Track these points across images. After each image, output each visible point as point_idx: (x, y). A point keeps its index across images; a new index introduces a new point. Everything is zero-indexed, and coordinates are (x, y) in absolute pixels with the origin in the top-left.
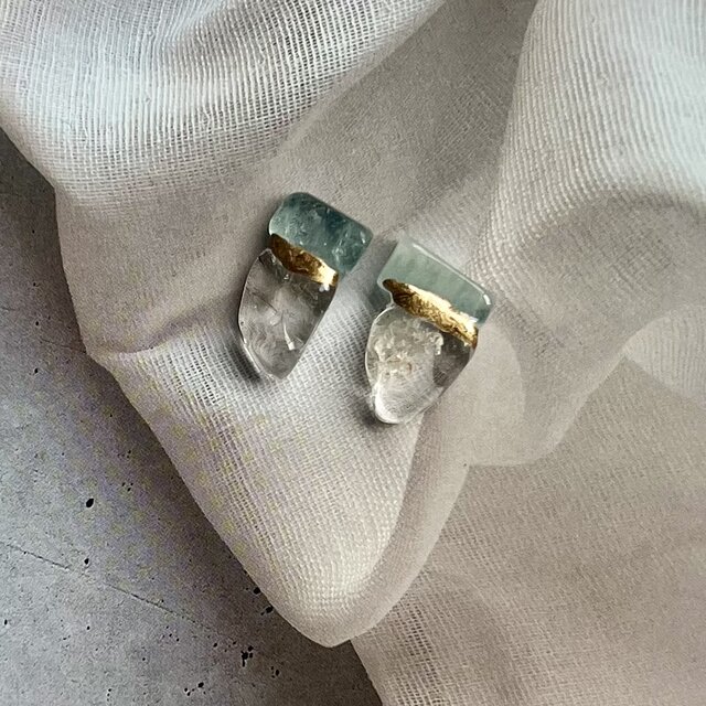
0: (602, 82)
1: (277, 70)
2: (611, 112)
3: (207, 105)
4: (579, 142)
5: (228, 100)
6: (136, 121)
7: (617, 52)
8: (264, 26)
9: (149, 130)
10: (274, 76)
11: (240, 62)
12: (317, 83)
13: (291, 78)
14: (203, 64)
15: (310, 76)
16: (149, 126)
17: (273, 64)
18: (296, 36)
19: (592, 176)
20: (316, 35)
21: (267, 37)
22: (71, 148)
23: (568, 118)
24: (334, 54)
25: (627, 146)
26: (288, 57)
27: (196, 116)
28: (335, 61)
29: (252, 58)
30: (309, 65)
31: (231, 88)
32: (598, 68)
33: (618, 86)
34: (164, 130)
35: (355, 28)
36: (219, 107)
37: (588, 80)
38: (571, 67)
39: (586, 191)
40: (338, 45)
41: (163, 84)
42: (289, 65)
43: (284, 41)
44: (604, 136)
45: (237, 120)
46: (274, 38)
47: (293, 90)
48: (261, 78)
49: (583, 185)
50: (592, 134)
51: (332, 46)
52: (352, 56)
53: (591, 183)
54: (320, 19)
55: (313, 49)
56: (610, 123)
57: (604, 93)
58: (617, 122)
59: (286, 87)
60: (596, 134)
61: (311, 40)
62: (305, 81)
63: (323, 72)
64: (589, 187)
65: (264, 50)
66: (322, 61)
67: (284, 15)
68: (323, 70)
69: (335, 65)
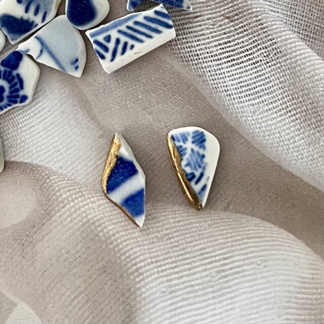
0: (214, 275)
1: (207, 36)
2: (193, 283)
4: (170, 260)
7: (236, 284)
8: (237, 24)
10: (203, 35)
11: (211, 9)
12: (200, 65)
13: (202, 47)
15: (204, 60)
17: (211, 33)
18: (232, 48)
19: (146, 272)
20: (234, 62)
21: (229, 27)
23: (186, 250)
24: (221, 76)
25: (169, 296)
26: (216, 43)
28: (216, 77)
29: (214, 18)
30: (212, 59)
32: (223, 271)
33: (212, 287)
35: (240, 90)
37: (215, 264)
38: (224, 251)
39: (135, 268)
40: (228, 79)
42: (211, 45)
43: (228, 40)
44: (175, 279)
46: (229, 32)
47: (194, 49)
48: (200, 26)
49: (138, 265)
50: (176, 270)
51: (227, 74)
52: (220, 89)
53: (140, 271)
54: (245, 64)
55: (223, 61)
56: (185, 282)
57: (207, 276)
58: (185, 288)
59: (195, 44)
60: (177, 273)
61: (230, 59)
62: (200, 57)
63: (208, 69)
64: (137, 270)
65: (220, 26)
66: (216, 68)
67: (246, 38)
68: (209, 69)
69: (213, 77)
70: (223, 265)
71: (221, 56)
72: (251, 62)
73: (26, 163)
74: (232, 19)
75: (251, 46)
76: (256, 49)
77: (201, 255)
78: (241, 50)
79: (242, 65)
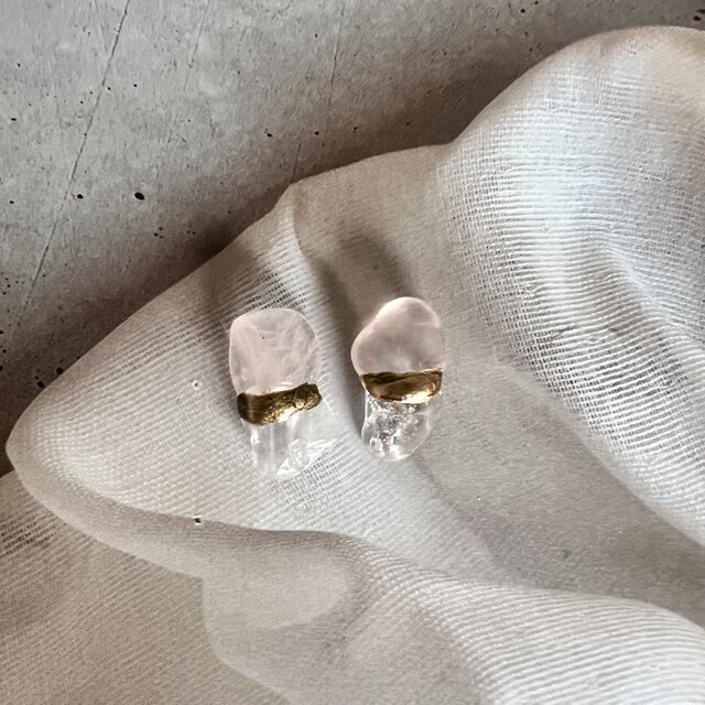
0: (593, 680)
1: (584, 356)
2: (564, 692)
3: (545, 289)
4: (533, 662)
5: (551, 310)
6: (524, 220)
8: (626, 339)
9: (515, 232)
10: (579, 354)
11: (590, 318)
12: (574, 397)
13: (577, 371)
14: (585, 282)
15: (581, 390)
16: (521, 232)
17: (590, 351)
18: (619, 373)
19: (500, 678)
20: (622, 392)
21: (615, 344)
22: (493, 156)
23: (556, 649)
24: (604, 412)
27: (534, 278)
28: (597, 413)
29: (595, 330)
30: (591, 387)
31: (564, 311)
34: (518, 247)
35: (630, 431)
36: (545, 301)
39: (484, 673)
40: (613, 415)
41: (563, 243)
42: (590, 368)
43: (613, 361)
44: (541, 686)
45: (532, 319)
46: (616, 350)
47: (566, 374)
48: (575, 341)
49: (491, 670)
50: (541, 675)
51: (612, 409)
52: (603, 429)
53: (493, 678)
54: (637, 395)
55: (607, 390)
56: (553, 691)
57: (583, 682)
59: (567, 367)
60: (542, 679)
61: (616, 388)
62: (575, 385)
63: (585, 402)
64: (488, 676)
65: (603, 341)
66: (596, 400)
67: (638, 359)
68: (588, 402)
69: (593, 413)
70: (605, 667)
71: (604, 384)
72: (646, 392)
73: (329, 534)
74: (620, 331)
75: (646, 369)
76: (652, 374)
77: (576, 654)
78: (632, 375)
79: (634, 396)
